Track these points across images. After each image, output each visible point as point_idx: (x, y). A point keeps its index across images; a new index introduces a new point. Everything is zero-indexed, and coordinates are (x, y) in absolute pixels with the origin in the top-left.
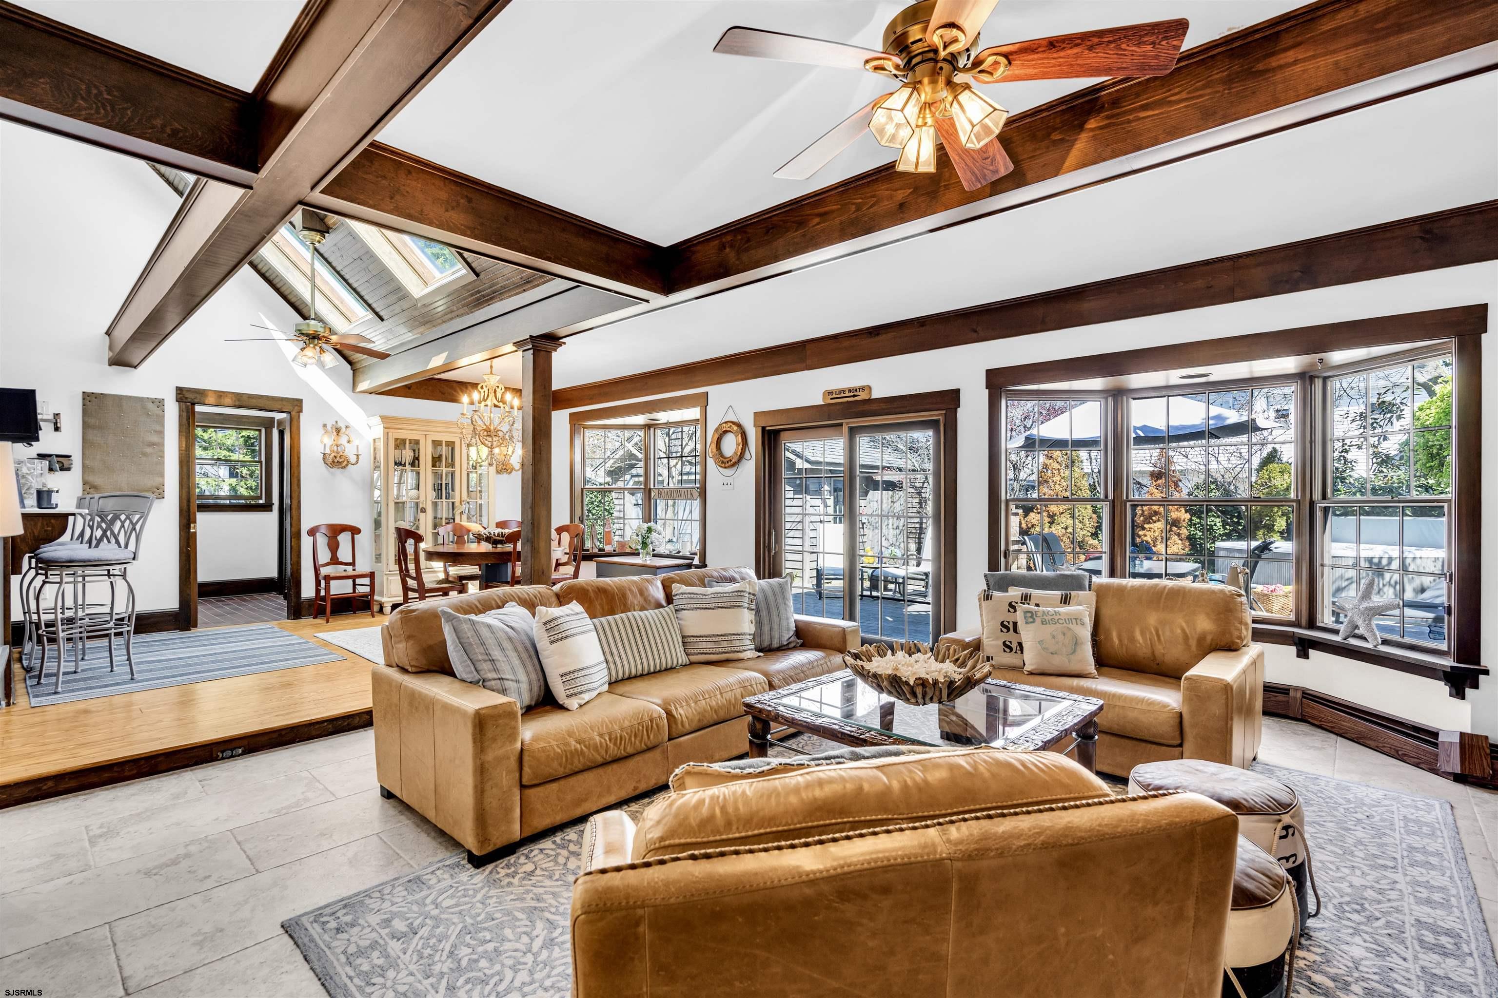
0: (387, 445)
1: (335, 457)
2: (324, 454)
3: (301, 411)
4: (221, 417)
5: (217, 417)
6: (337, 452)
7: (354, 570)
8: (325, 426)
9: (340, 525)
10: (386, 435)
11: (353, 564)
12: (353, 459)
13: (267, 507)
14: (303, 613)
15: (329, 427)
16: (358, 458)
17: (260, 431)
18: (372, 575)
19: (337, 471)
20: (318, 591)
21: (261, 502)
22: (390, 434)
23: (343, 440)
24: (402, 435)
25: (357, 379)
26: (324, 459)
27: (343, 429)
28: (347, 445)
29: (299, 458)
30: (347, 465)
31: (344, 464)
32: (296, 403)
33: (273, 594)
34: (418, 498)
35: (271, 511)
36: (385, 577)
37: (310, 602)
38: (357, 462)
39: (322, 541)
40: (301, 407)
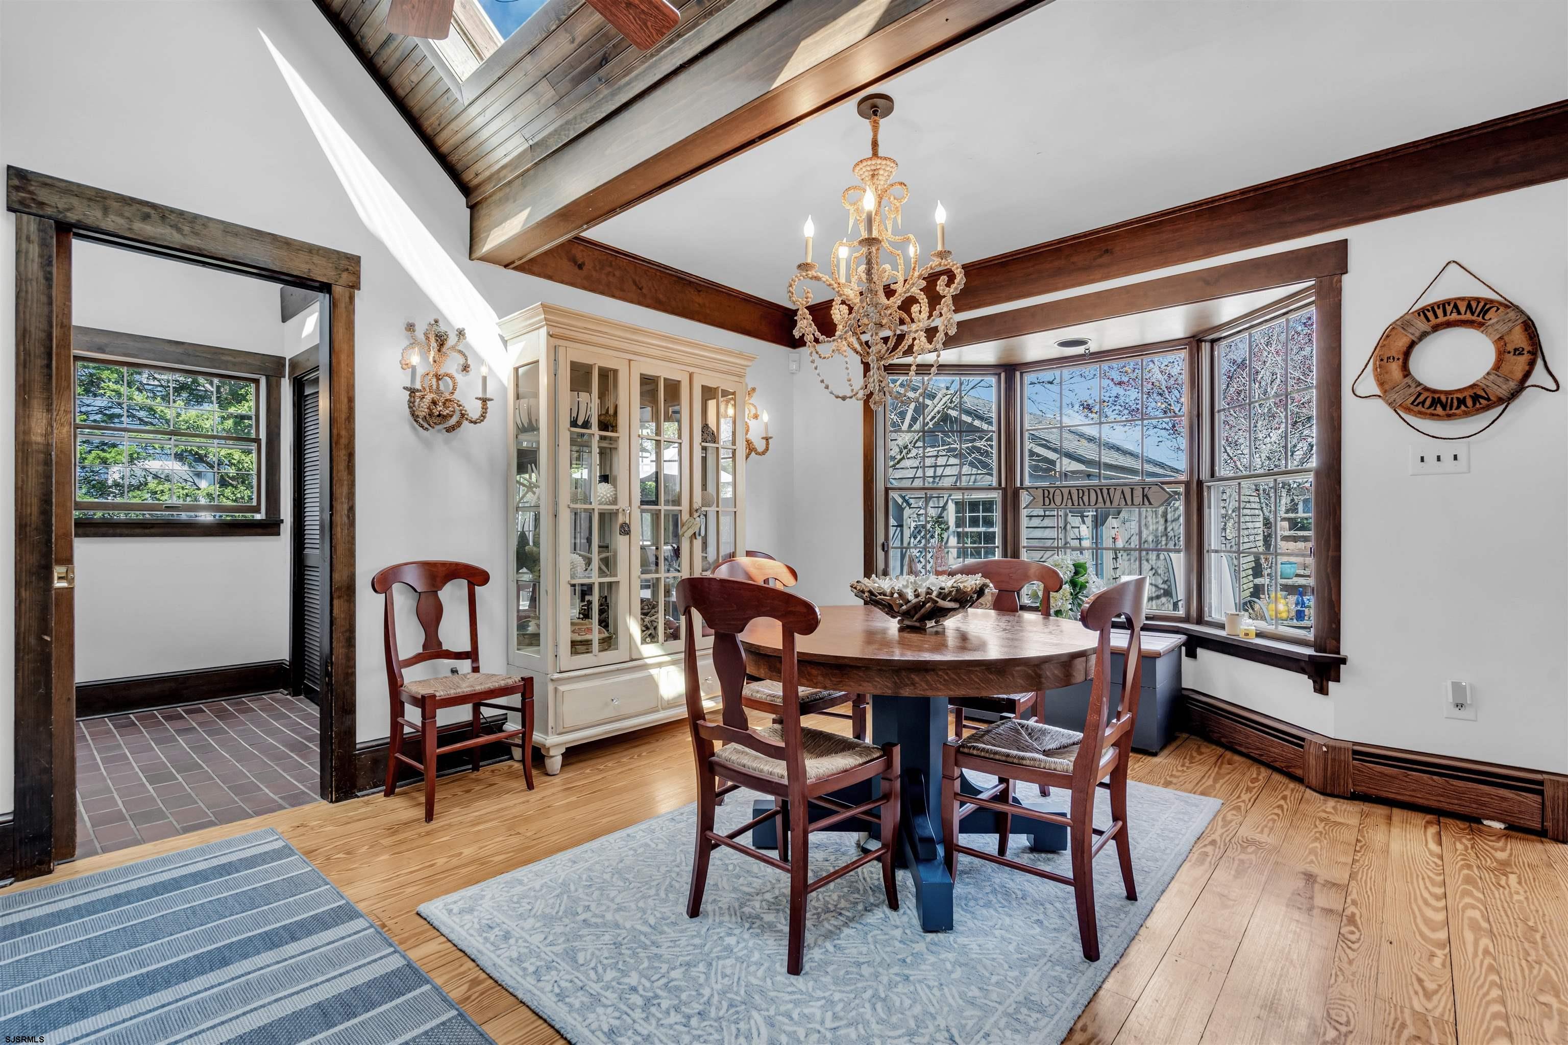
0: (554, 375)
1: (434, 403)
2: (412, 391)
3: (356, 286)
4: (180, 350)
5: (168, 348)
6: (438, 391)
7: (476, 670)
8: (410, 327)
9: (444, 564)
10: (554, 352)
11: (472, 655)
12: (473, 409)
13: (270, 527)
14: (361, 782)
15: (420, 334)
16: (485, 409)
17: (257, 381)
18: (526, 686)
19: (436, 435)
20: (396, 727)
21: (258, 517)
22: (561, 351)
23: (452, 365)
24: (583, 355)
25: (482, 224)
26: (411, 404)
27: (452, 340)
28: (460, 377)
29: (351, 400)
30: (459, 424)
31: (453, 421)
32: (344, 263)
33: (281, 695)
34: (615, 501)
35: (278, 534)
36: (551, 687)
37: (378, 752)
38: (483, 416)
39: (403, 602)
40: (357, 274)
